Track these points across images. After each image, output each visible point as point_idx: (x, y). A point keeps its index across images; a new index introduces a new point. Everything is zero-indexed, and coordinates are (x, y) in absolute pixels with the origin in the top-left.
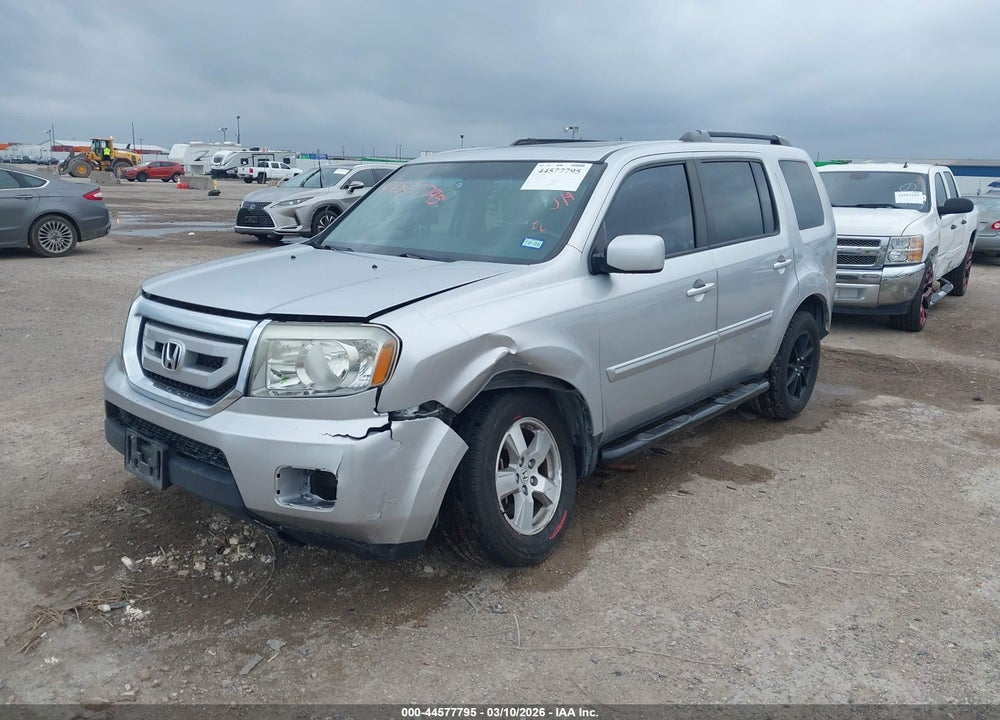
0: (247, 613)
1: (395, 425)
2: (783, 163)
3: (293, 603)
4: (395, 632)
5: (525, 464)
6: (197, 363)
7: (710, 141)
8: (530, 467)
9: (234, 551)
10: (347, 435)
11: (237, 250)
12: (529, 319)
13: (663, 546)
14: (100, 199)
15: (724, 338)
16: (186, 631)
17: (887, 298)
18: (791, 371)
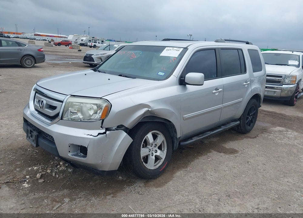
0: (60, 188)
1: (108, 132)
2: (249, 50)
3: (76, 186)
4: (106, 198)
5: (153, 146)
6: (49, 107)
7: (225, 42)
8: (155, 147)
9: (61, 167)
10: (91, 135)
11: (83, 68)
12: (156, 99)
13: (198, 175)
14: (42, 51)
15: (225, 107)
16: (40, 193)
17: (283, 94)
18: (247, 118)
